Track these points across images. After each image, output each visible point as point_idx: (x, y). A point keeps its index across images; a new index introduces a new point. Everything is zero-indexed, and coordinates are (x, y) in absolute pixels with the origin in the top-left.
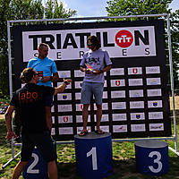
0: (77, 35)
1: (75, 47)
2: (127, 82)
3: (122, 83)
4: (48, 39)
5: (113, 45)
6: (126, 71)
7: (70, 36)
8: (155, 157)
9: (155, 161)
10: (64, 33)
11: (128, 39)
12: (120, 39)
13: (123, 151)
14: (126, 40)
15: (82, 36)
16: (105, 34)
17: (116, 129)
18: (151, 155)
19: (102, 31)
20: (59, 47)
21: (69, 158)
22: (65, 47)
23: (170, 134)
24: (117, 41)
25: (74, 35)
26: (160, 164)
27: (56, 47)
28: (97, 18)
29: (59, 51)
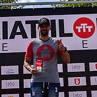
0: (27, 22)
1: (25, 36)
2: (88, 81)
3: (83, 81)
5: (71, 35)
6: (87, 67)
7: (18, 24)
10: (11, 21)
11: (90, 28)
12: (79, 28)
14: (87, 29)
15: (33, 24)
16: (61, 22)
19: (57, 18)
22: (12, 37)
24: (76, 30)
25: (24, 23)
28: (51, 3)
29: (5, 41)
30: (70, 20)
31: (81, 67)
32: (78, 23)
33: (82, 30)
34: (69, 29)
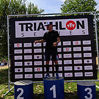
0: (45, 23)
1: (44, 29)
4: (29, 26)
5: (65, 29)
6: (72, 43)
7: (41, 24)
8: (88, 91)
9: (88, 93)
10: (38, 22)
11: (73, 25)
12: (68, 25)
13: (70, 88)
14: (72, 26)
16: (60, 23)
17: (66, 75)
18: (86, 90)
19: (58, 21)
20: (35, 30)
21: (40, 91)
22: (38, 30)
23: (97, 78)
25: (43, 23)
26: (91, 95)
27: (33, 29)
28: (56, 14)
29: (35, 32)
30: (64, 22)
31: (69, 43)
32: (68, 23)
33: (70, 26)
34: (64, 26)
